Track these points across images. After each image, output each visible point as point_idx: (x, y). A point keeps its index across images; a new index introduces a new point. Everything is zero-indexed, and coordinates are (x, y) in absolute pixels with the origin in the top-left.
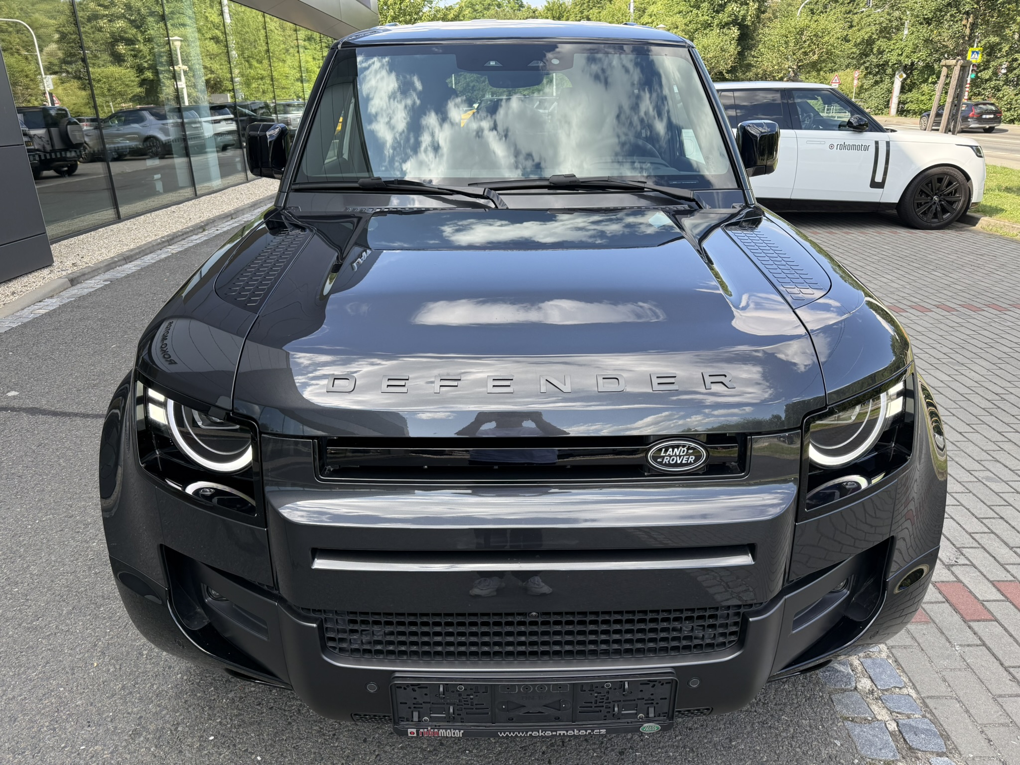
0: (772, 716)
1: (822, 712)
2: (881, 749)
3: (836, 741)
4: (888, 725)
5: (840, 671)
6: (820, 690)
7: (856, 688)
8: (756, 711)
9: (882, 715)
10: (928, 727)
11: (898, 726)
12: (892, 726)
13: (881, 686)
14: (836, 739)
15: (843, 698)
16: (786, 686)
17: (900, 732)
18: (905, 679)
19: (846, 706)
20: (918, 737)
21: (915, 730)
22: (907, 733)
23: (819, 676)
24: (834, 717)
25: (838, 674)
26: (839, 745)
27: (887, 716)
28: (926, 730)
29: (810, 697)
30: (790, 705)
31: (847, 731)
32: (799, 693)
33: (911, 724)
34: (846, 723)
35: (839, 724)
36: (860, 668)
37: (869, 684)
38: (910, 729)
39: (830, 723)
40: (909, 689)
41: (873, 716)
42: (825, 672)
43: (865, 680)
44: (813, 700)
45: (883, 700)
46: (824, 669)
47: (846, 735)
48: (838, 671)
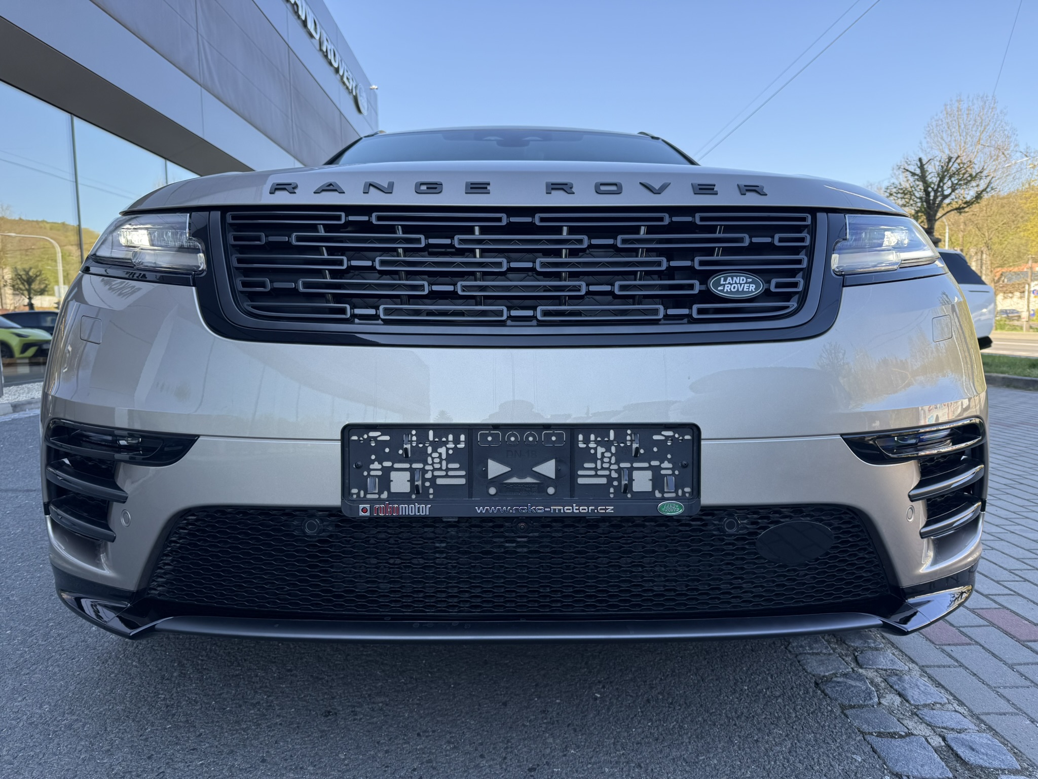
0: (759, 730)
1: (831, 726)
2: (922, 766)
3: (854, 756)
4: (929, 740)
5: (855, 686)
6: (828, 705)
7: (880, 703)
8: (735, 725)
9: (921, 730)
10: (989, 742)
11: (944, 739)
12: (937, 741)
13: (914, 700)
14: (854, 753)
15: (862, 713)
16: (780, 700)
17: (949, 747)
18: (951, 698)
19: (867, 721)
20: (977, 752)
21: (971, 744)
22: (960, 748)
23: (827, 691)
24: (850, 731)
25: (852, 689)
26: (860, 760)
27: (928, 732)
28: (988, 745)
29: (814, 711)
30: (785, 719)
31: (870, 746)
32: (799, 707)
33: (963, 738)
34: (868, 738)
35: (858, 738)
36: (883, 684)
37: (898, 700)
38: (963, 743)
39: (844, 737)
40: (955, 705)
41: (906, 730)
42: (834, 687)
43: (892, 696)
44: (819, 714)
45: (920, 715)
46: (833, 685)
47: (868, 749)
48: (852, 686)
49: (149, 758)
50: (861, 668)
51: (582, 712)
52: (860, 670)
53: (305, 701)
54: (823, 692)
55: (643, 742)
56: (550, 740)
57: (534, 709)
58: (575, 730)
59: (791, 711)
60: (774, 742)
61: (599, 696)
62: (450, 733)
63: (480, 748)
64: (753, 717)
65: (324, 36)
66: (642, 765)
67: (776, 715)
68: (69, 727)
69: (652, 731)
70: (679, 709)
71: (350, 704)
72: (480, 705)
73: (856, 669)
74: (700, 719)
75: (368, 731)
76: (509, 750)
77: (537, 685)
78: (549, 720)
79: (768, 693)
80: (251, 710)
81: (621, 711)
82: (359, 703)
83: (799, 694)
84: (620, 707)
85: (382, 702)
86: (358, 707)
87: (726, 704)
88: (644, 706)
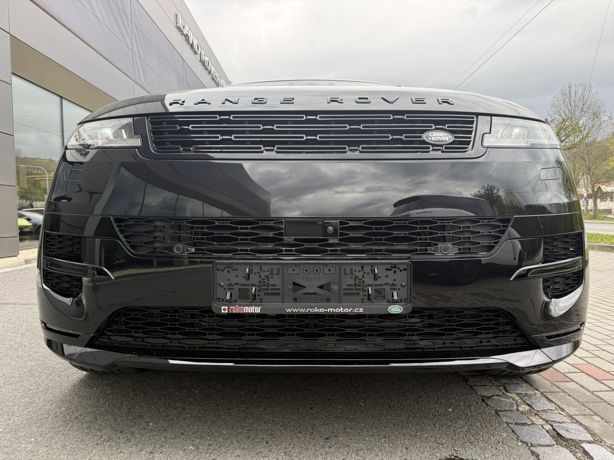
0: (450, 421)
1: (490, 419)
2: (539, 439)
3: (502, 434)
4: (544, 427)
5: (504, 401)
6: (489, 410)
7: (517, 409)
8: (438, 418)
9: (540, 422)
10: (577, 428)
11: (552, 426)
12: (548, 427)
13: (537, 408)
14: (502, 432)
15: (507, 414)
16: (462, 407)
17: (554, 430)
18: (557, 407)
19: (510, 418)
20: (570, 432)
21: (567, 429)
22: (560, 430)
23: (488, 403)
24: (500, 422)
25: (502, 402)
26: (505, 436)
27: (543, 423)
28: (576, 429)
29: (481, 413)
30: (465, 416)
31: (511, 429)
32: (472, 411)
33: (562, 426)
34: (510, 425)
35: (505, 425)
36: (520, 401)
37: (527, 408)
38: (563, 428)
39: (497, 425)
40: (559, 410)
41: (532, 422)
42: (493, 401)
43: (525, 406)
44: (484, 414)
45: (539, 415)
46: (492, 400)
47: (510, 431)
48: (503, 401)
49: (121, 432)
50: (508, 392)
51: (354, 412)
52: (507, 393)
53: (203, 407)
54: (486, 404)
55: (387, 426)
56: (337, 425)
57: (328, 411)
58: (350, 421)
59: (469, 412)
60: (458, 427)
61: (362, 404)
62: (282, 422)
63: (298, 429)
64: (447, 415)
65: (203, 52)
66: (386, 437)
67: (460, 414)
68: (77, 418)
69: (392, 421)
70: (407, 411)
71: (227, 408)
72: (298, 409)
73: (505, 393)
74: (418, 416)
75: (238, 421)
76: (315, 430)
77: (329, 400)
78: (336, 416)
79: (456, 404)
80: (173, 410)
81: (375, 412)
82: (232, 408)
83: (473, 404)
84: (375, 410)
85: (245, 407)
86: (232, 409)
87: (432, 409)
88: (387, 409)
